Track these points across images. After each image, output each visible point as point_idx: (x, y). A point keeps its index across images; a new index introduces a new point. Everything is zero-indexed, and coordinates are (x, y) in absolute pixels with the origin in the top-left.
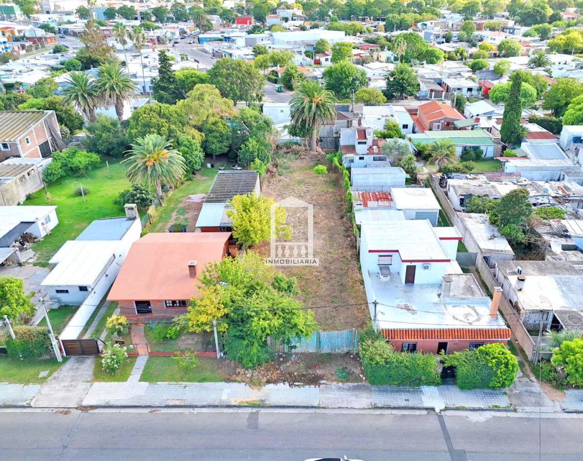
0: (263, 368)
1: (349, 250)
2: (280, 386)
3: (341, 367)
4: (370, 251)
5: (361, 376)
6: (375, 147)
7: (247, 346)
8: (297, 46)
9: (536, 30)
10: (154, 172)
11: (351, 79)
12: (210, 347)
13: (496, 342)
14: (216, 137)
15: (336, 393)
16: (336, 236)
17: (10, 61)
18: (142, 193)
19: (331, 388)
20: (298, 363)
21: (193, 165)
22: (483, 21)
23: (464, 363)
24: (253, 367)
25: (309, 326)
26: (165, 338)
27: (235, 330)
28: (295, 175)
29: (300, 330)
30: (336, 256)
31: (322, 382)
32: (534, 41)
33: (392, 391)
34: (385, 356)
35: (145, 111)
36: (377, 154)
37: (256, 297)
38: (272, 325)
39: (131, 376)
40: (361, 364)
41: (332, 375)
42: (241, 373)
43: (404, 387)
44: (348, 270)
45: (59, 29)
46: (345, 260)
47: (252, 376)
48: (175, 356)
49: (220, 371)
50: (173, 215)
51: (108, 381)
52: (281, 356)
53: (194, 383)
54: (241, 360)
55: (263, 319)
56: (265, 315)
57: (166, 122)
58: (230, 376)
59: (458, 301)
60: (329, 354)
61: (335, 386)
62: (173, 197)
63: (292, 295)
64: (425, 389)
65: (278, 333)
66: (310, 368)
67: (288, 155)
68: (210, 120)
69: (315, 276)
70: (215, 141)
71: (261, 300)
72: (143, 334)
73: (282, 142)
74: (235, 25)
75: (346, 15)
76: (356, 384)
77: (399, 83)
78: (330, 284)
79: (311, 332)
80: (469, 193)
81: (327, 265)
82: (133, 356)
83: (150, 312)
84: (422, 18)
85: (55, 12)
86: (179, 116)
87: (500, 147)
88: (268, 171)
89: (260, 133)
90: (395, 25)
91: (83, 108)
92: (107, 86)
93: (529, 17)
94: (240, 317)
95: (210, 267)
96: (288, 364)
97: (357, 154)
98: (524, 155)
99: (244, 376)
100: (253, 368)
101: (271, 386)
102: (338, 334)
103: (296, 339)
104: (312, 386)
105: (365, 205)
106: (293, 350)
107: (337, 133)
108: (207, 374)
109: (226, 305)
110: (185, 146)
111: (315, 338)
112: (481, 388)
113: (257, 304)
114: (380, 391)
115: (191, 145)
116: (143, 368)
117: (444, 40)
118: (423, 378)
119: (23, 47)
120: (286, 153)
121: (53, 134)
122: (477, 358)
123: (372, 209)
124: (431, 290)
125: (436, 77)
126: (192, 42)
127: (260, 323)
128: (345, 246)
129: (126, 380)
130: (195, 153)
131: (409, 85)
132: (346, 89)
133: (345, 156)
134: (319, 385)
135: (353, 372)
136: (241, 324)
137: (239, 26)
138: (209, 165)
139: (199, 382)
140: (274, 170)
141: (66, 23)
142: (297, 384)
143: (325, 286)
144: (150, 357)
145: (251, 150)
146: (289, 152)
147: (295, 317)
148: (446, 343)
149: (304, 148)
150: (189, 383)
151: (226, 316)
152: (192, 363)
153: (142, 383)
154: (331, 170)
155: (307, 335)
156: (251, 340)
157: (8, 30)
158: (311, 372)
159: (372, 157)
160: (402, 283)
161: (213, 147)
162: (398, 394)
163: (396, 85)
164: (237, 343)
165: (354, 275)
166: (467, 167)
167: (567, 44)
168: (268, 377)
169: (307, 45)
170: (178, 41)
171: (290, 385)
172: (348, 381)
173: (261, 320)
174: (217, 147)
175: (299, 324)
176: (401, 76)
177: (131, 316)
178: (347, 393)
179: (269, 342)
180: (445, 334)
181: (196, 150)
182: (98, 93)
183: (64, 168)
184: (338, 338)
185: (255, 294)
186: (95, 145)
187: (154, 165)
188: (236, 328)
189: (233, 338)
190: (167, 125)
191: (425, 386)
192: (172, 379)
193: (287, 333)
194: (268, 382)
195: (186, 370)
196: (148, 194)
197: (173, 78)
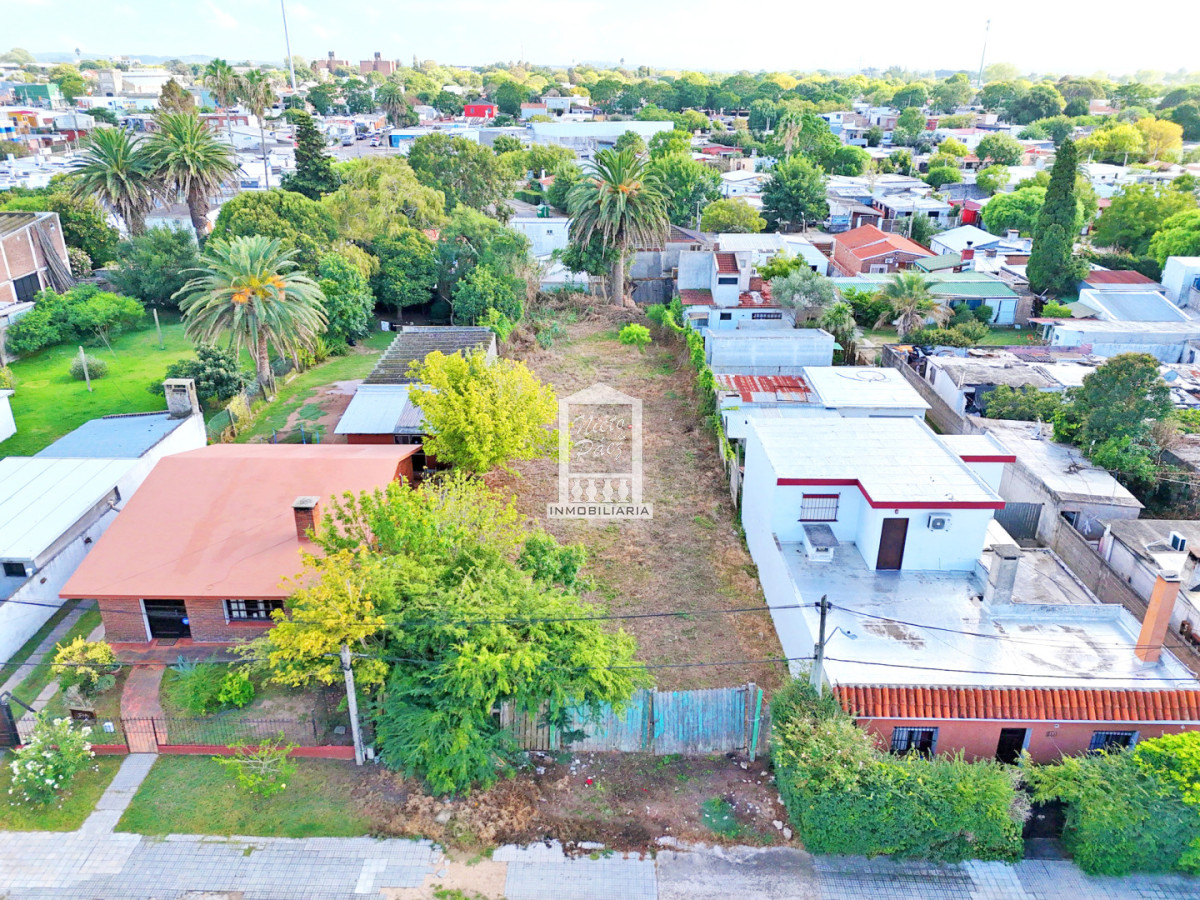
0: (486, 796)
1: (711, 497)
2: (537, 850)
3: (716, 798)
4: (782, 482)
5: (778, 824)
6: (755, 294)
7: (442, 727)
8: (581, 147)
9: (1045, 127)
10: (250, 318)
11: (691, 188)
12: (339, 730)
13: (1188, 728)
14: (403, 267)
15: (706, 878)
16: (677, 467)
17: (11, 156)
18: (220, 366)
19: (691, 862)
20: (589, 782)
21: (347, 321)
22: (935, 117)
23: (1098, 791)
24: (458, 792)
25: (622, 672)
26: (213, 703)
27: (407, 682)
28: (576, 349)
29: (598, 683)
30: (680, 510)
31: (663, 841)
32: (1043, 146)
33: (878, 877)
34: (860, 766)
35: (246, 202)
36: (761, 307)
37: (473, 586)
38: (516, 667)
39: (94, 814)
40: (774, 789)
41: (690, 819)
42: (423, 808)
43: (913, 865)
44: (713, 541)
45: (126, 121)
46: (705, 518)
47: (454, 819)
48: (229, 754)
49: (362, 801)
50: (289, 418)
51: (21, 828)
52: (539, 762)
53: (279, 840)
54: (421, 771)
55: (490, 649)
56: (494, 638)
57: (292, 226)
58: (389, 817)
59: (1035, 616)
60: (678, 759)
61: (701, 854)
62: (297, 385)
63: (571, 591)
64: (975, 868)
65: (533, 692)
66: (623, 798)
67: (562, 315)
68: (392, 228)
69: (629, 553)
70: (401, 274)
71: (485, 594)
72: (155, 692)
73: (549, 287)
74: (462, 118)
75: (673, 103)
76: (763, 850)
77: (790, 196)
78: (669, 573)
79: (628, 691)
80: (985, 381)
81: (661, 530)
82: (113, 753)
83: (184, 632)
84: (818, 108)
85: (122, 94)
86: (323, 217)
87: (1029, 300)
88: (515, 337)
89: (501, 258)
90: (768, 120)
91: (114, 202)
92: (171, 157)
93: (1024, 108)
94: (423, 643)
95: (348, 506)
96: (560, 786)
97: (717, 307)
98: (1089, 315)
99: (428, 818)
100: (458, 796)
101: (508, 852)
102: (705, 699)
103: (587, 710)
104: (634, 855)
105: (747, 398)
106: (575, 745)
107: (669, 270)
108: (322, 811)
109: (381, 608)
110: (332, 276)
111: (640, 710)
112: (1152, 870)
113: (475, 604)
114: (840, 874)
115: (346, 276)
116: (134, 790)
117: (866, 142)
118: (971, 837)
119: (48, 142)
120: (556, 309)
121: (51, 261)
122: (1142, 778)
123: (763, 406)
124: (949, 586)
125: (860, 194)
126: (377, 143)
127: (481, 658)
128: (701, 489)
129: (76, 827)
130: (354, 293)
131: (810, 201)
132: (682, 208)
133: (689, 310)
134: (656, 849)
135: (753, 814)
136: (425, 663)
137: (470, 119)
138: (385, 325)
139: (293, 836)
140: (532, 337)
141: (140, 112)
142: (587, 845)
143: (658, 577)
144: (161, 757)
145: (479, 289)
146: (563, 309)
147: (582, 645)
148: (1023, 731)
149: (595, 299)
150: (262, 840)
151: (381, 638)
152: (278, 779)
153: (123, 836)
154: (659, 340)
155: (615, 699)
156: (453, 711)
157: (25, 116)
158: (627, 808)
159: (749, 312)
160: (866, 568)
161: (397, 287)
162: (896, 884)
163: (784, 201)
164: (413, 718)
165: (730, 554)
166: (966, 334)
167: (1111, 148)
168: (501, 823)
169: (601, 143)
170: (352, 140)
171: (565, 851)
172: (739, 840)
173: (484, 649)
174: (405, 289)
175: (595, 664)
176: (795, 182)
177: (132, 646)
178: (741, 879)
179: (505, 720)
180: (1025, 703)
181: (356, 287)
182: (151, 173)
183: (59, 325)
184: (704, 710)
185: (467, 577)
186: (136, 282)
187: (251, 305)
188: (410, 674)
189: (403, 704)
190: (295, 234)
191: (975, 862)
192: (216, 825)
193: (559, 690)
194: (501, 839)
195: (260, 799)
196: (234, 370)
197: (325, 170)
